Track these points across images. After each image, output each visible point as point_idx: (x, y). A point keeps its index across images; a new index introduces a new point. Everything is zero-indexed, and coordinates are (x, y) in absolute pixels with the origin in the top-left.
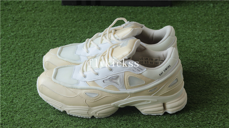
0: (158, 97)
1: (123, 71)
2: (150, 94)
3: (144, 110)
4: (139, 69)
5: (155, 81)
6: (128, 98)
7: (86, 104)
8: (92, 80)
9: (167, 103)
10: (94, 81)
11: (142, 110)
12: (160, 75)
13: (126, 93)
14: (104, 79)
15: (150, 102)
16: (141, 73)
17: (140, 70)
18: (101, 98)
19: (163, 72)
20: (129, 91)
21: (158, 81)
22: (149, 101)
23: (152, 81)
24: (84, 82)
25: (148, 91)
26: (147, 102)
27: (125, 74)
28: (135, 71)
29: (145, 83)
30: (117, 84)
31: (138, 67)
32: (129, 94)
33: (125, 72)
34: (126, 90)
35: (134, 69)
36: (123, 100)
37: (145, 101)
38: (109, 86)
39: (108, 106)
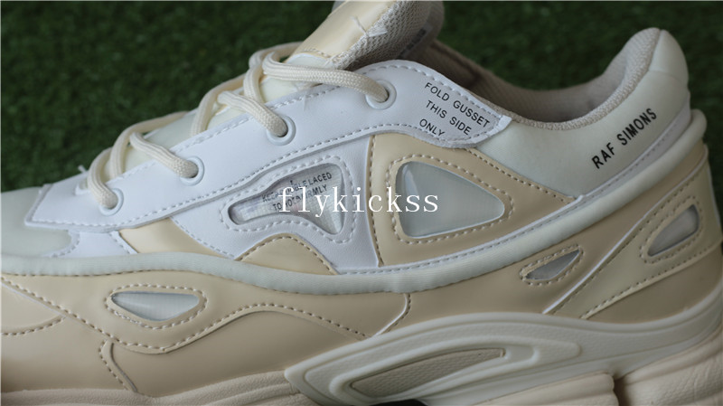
0: (583, 322)
1: (363, 133)
2: (535, 302)
4: (462, 117)
5: (562, 202)
6: (396, 324)
7: (115, 370)
8: (161, 214)
9: (634, 377)
10: (167, 218)
12: (596, 161)
13: (379, 291)
14: (236, 199)
15: (534, 358)
16: (475, 140)
17: (468, 121)
18: (216, 326)
19: (616, 145)
20: (396, 276)
21: (584, 202)
22: (526, 349)
23: (550, 201)
24: (108, 231)
25: (524, 273)
26: (510, 361)
27: (371, 154)
28: (437, 131)
29: (501, 218)
30: (318, 229)
31: (457, 105)
32: (402, 293)
33: (374, 136)
34: (377, 267)
35: (434, 119)
36: (360, 340)
37: (504, 354)
38: (269, 240)
39: (264, 388)
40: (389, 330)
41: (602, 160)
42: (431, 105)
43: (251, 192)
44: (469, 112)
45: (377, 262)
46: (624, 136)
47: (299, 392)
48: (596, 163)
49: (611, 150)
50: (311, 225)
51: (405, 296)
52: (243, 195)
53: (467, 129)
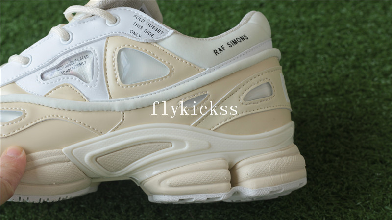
0: (211, 132)
1: (103, 36)
3: (168, 181)
4: (150, 30)
6: (117, 128)
8: (11, 80)
10: (14, 82)
11: (160, 181)
12: (215, 52)
13: (109, 110)
14: (44, 69)
15: (186, 147)
16: (156, 40)
17: (153, 32)
18: (30, 125)
19: (226, 47)
20: (116, 104)
21: (210, 71)
22: (182, 144)
23: (192, 69)
26: (175, 149)
27: (106, 46)
28: (138, 35)
29: (168, 76)
30: (81, 81)
31: (148, 24)
32: (120, 111)
33: (108, 37)
34: (109, 100)
35: (137, 30)
36: (100, 135)
37: (171, 146)
38: (58, 87)
39: (52, 157)
40: (114, 130)
41: (218, 52)
42: (136, 24)
43: (51, 66)
44: (154, 28)
45: (109, 97)
46: (230, 43)
47: (70, 161)
48: (215, 53)
49: (223, 48)
50: (78, 79)
51: (121, 113)
52: (48, 68)
53: (152, 35)
